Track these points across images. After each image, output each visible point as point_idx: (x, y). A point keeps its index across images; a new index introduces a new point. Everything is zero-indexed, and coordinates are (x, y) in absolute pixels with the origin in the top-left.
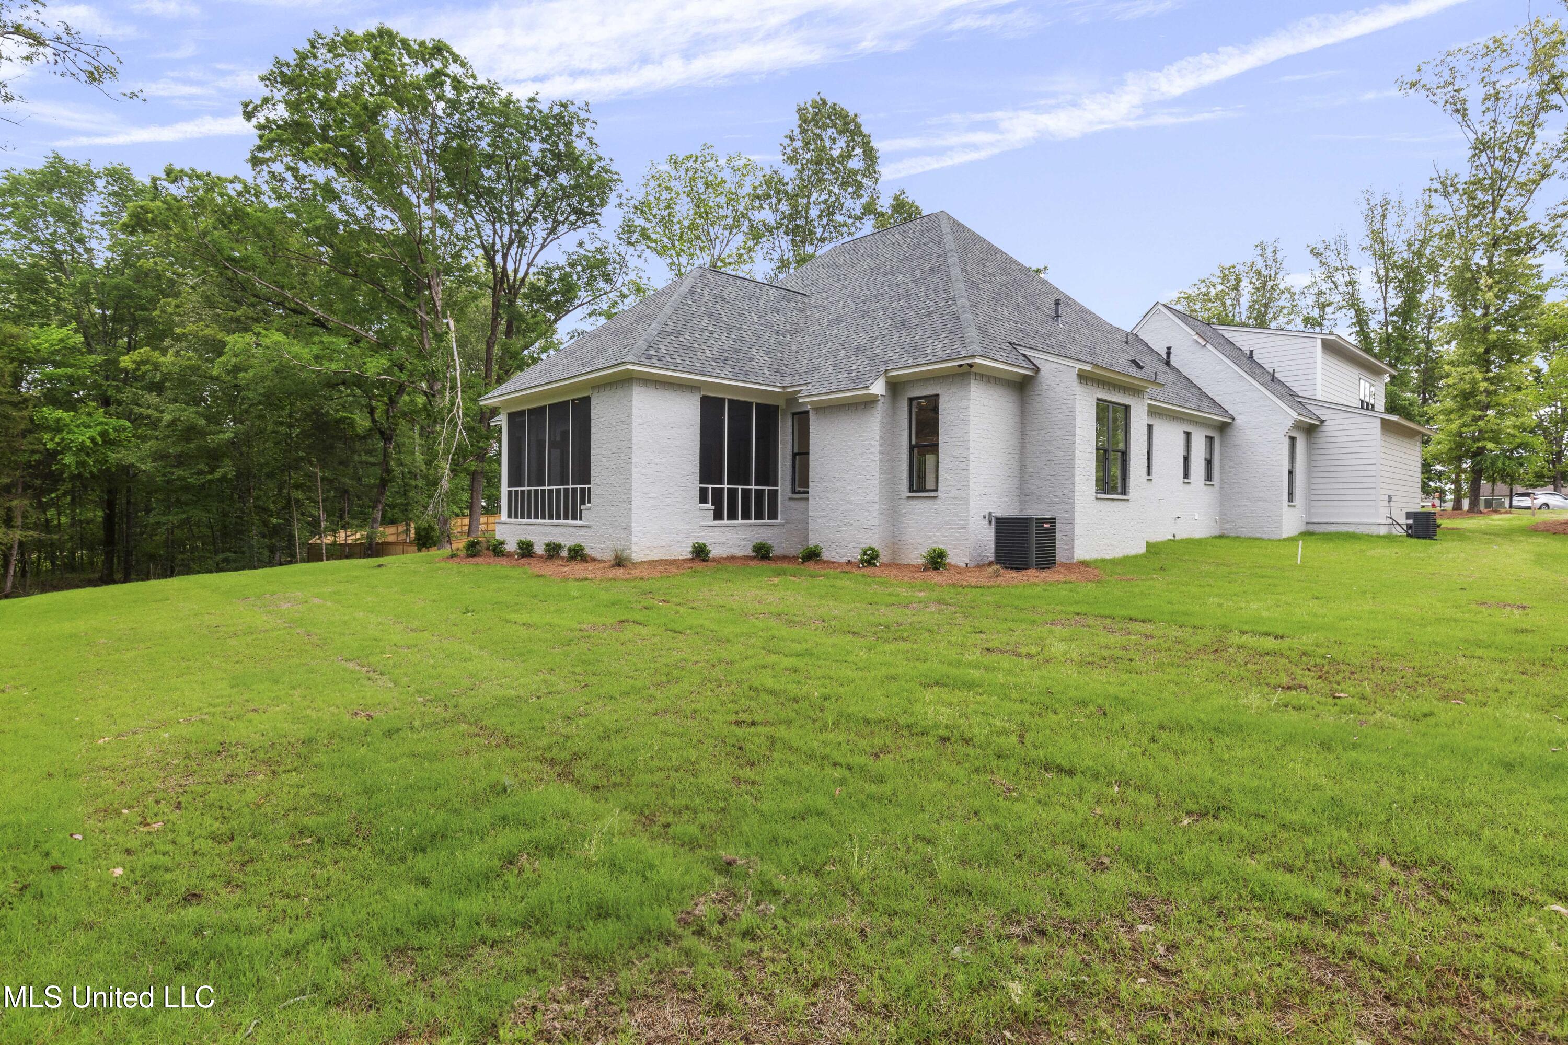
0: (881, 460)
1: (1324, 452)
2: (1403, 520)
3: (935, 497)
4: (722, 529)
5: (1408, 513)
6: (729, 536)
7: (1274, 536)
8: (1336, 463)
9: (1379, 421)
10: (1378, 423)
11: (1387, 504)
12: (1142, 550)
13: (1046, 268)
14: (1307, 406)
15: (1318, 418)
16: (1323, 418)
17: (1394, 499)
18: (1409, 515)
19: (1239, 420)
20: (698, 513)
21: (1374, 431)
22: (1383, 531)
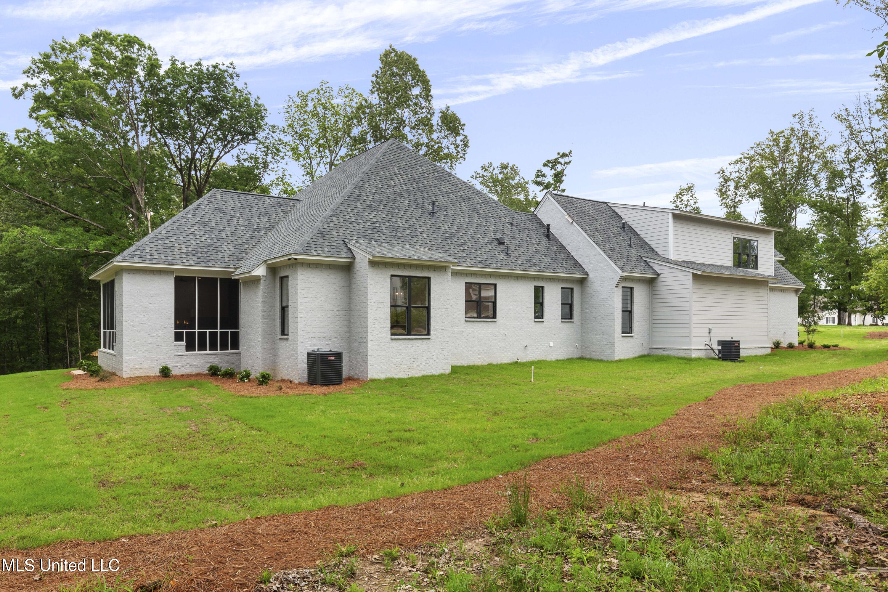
0: (263, 316)
1: (662, 296)
2: (715, 346)
3: (287, 339)
4: (192, 357)
5: (719, 341)
6: (198, 361)
7: (610, 359)
8: (667, 305)
9: (691, 274)
10: (690, 277)
11: (707, 334)
12: (448, 371)
13: (570, 152)
14: (650, 264)
15: (655, 272)
16: (659, 272)
17: (713, 330)
18: (720, 343)
19: (592, 276)
20: (173, 347)
21: (688, 282)
22: (701, 354)
